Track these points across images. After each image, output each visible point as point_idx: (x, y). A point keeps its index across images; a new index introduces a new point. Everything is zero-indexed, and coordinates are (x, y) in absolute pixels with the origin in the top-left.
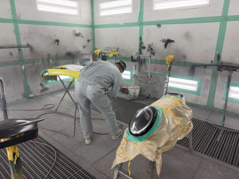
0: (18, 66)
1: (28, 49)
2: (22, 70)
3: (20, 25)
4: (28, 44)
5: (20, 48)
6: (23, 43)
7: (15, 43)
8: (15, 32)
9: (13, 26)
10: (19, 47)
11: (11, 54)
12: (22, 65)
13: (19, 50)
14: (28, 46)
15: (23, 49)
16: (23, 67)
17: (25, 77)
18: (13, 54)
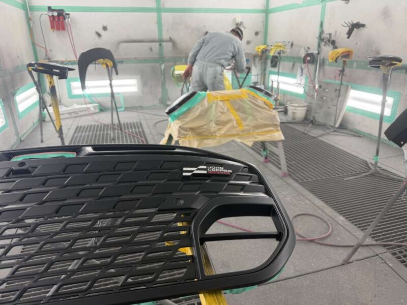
0: (158, 64)
1: (170, 44)
2: (161, 70)
3: (164, 15)
4: (171, 39)
5: (162, 43)
6: (165, 36)
7: (156, 37)
8: (157, 23)
9: (156, 16)
10: (160, 41)
11: (151, 49)
12: (161, 64)
13: (160, 45)
14: (171, 40)
15: (164, 44)
16: (163, 66)
17: (164, 79)
18: (154, 49)
